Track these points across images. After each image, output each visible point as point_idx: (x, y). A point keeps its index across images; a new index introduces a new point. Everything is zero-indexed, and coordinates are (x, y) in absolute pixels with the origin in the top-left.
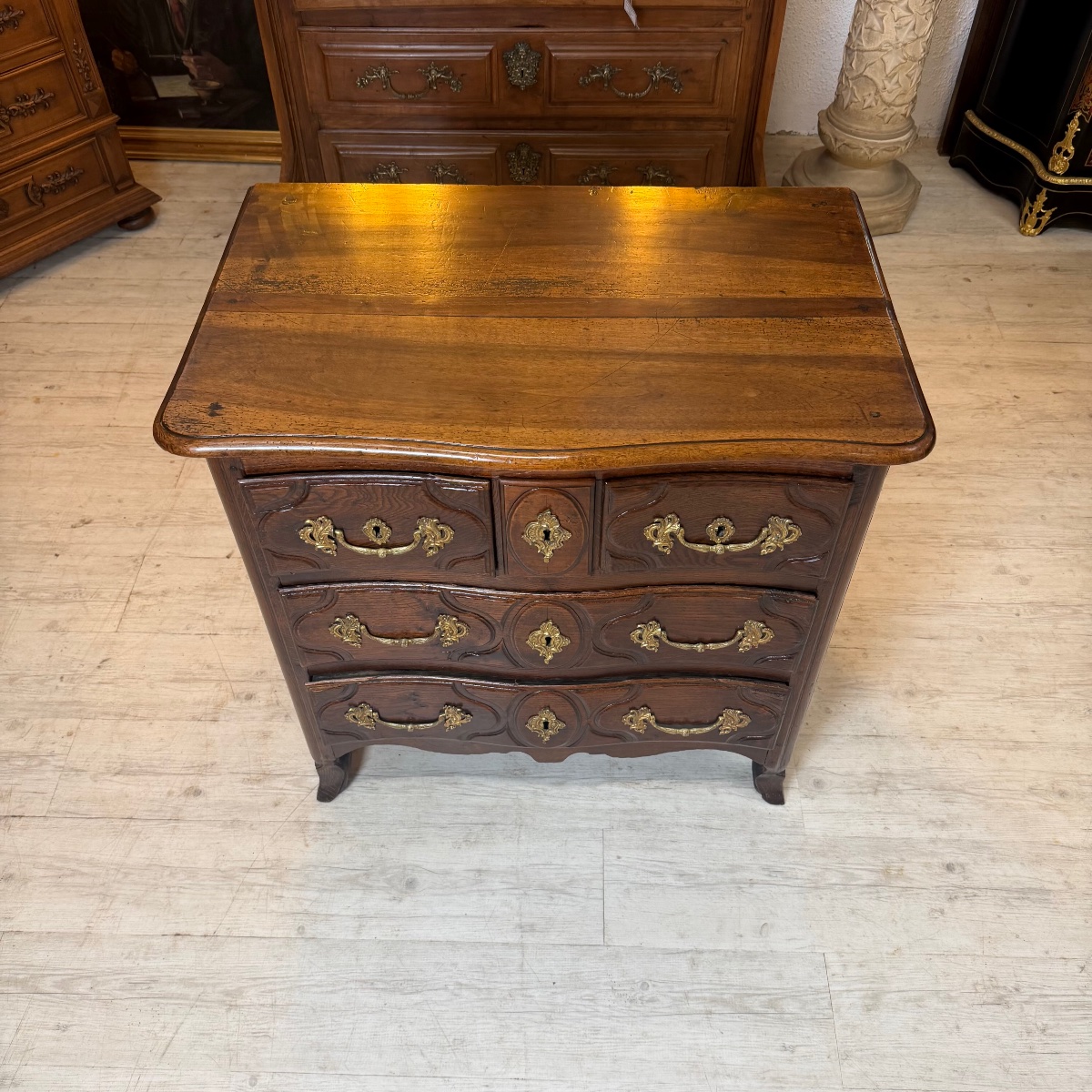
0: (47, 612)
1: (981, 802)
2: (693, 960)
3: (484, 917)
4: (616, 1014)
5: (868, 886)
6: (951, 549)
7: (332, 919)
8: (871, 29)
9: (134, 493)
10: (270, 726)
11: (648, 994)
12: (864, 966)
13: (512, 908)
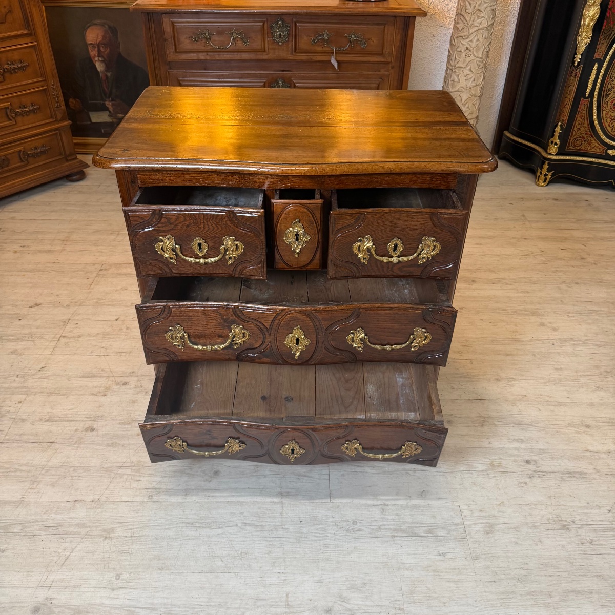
0: (12, 346)
1: (542, 430)
2: (383, 509)
3: (260, 489)
4: (338, 537)
5: (482, 471)
6: (513, 316)
8: (453, 81)
9: (65, 292)
10: (137, 397)
11: (357, 527)
12: (483, 511)
13: (276, 484)
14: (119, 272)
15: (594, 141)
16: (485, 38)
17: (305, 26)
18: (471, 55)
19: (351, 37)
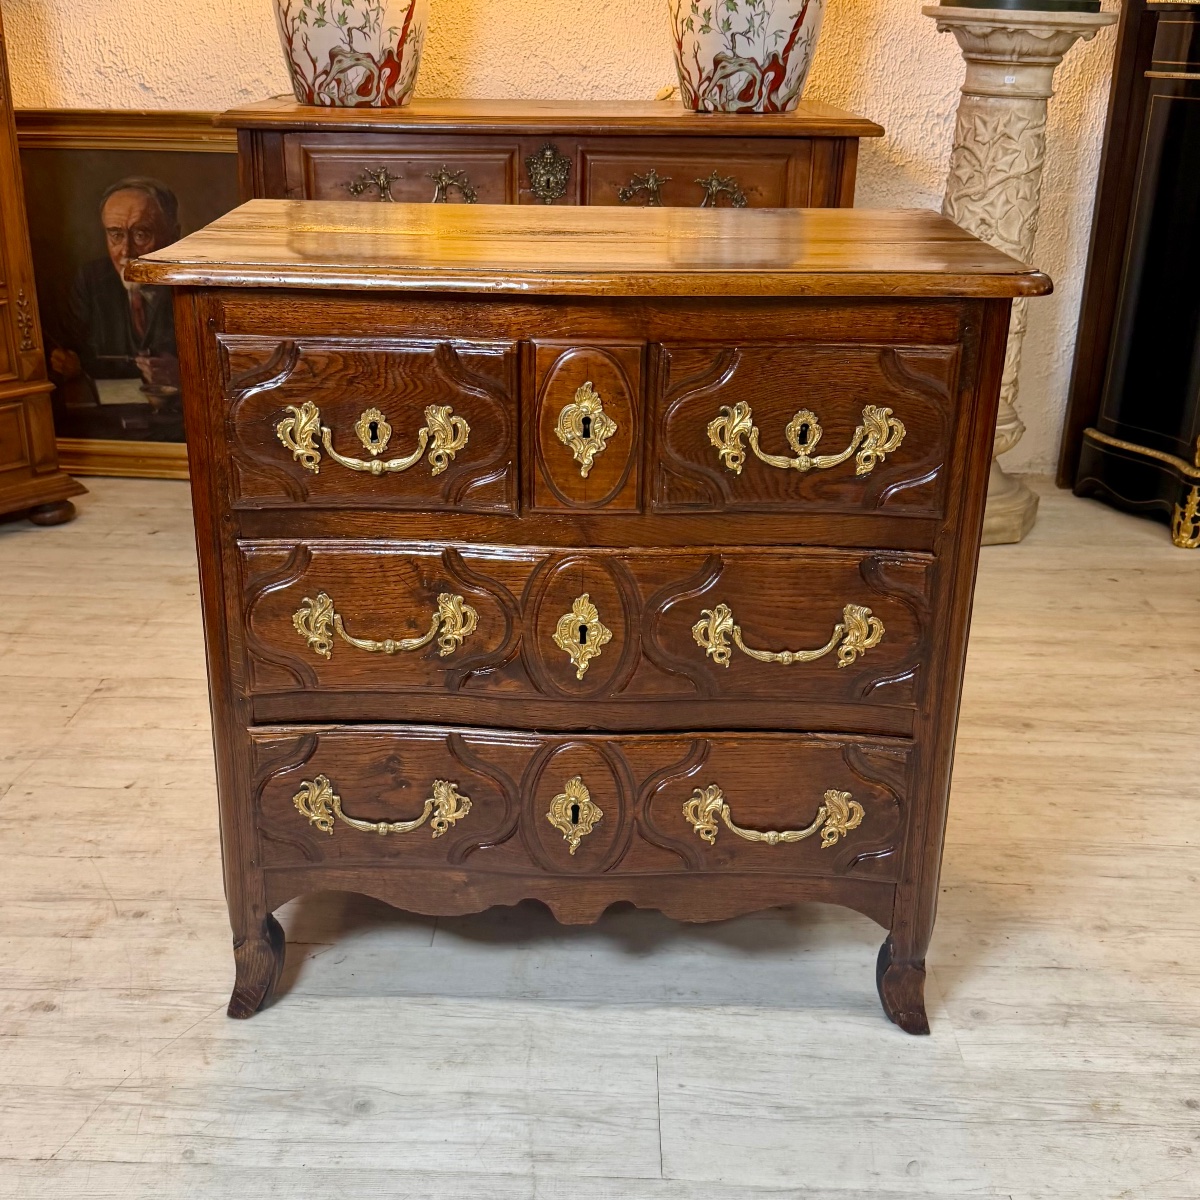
5: (1068, 1121)
9: (7, 731)
13: (517, 1134)
14: (142, 694)
16: (1025, 198)
17: (606, 161)
18: (992, 235)
19: (710, 184)
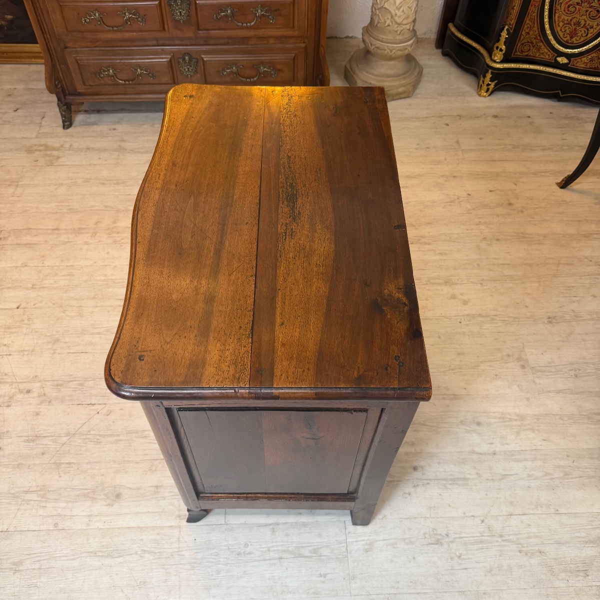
2: (273, 529)
3: (158, 512)
4: (230, 562)
7: (74, 518)
10: (40, 408)
11: (248, 550)
15: (543, 47)
